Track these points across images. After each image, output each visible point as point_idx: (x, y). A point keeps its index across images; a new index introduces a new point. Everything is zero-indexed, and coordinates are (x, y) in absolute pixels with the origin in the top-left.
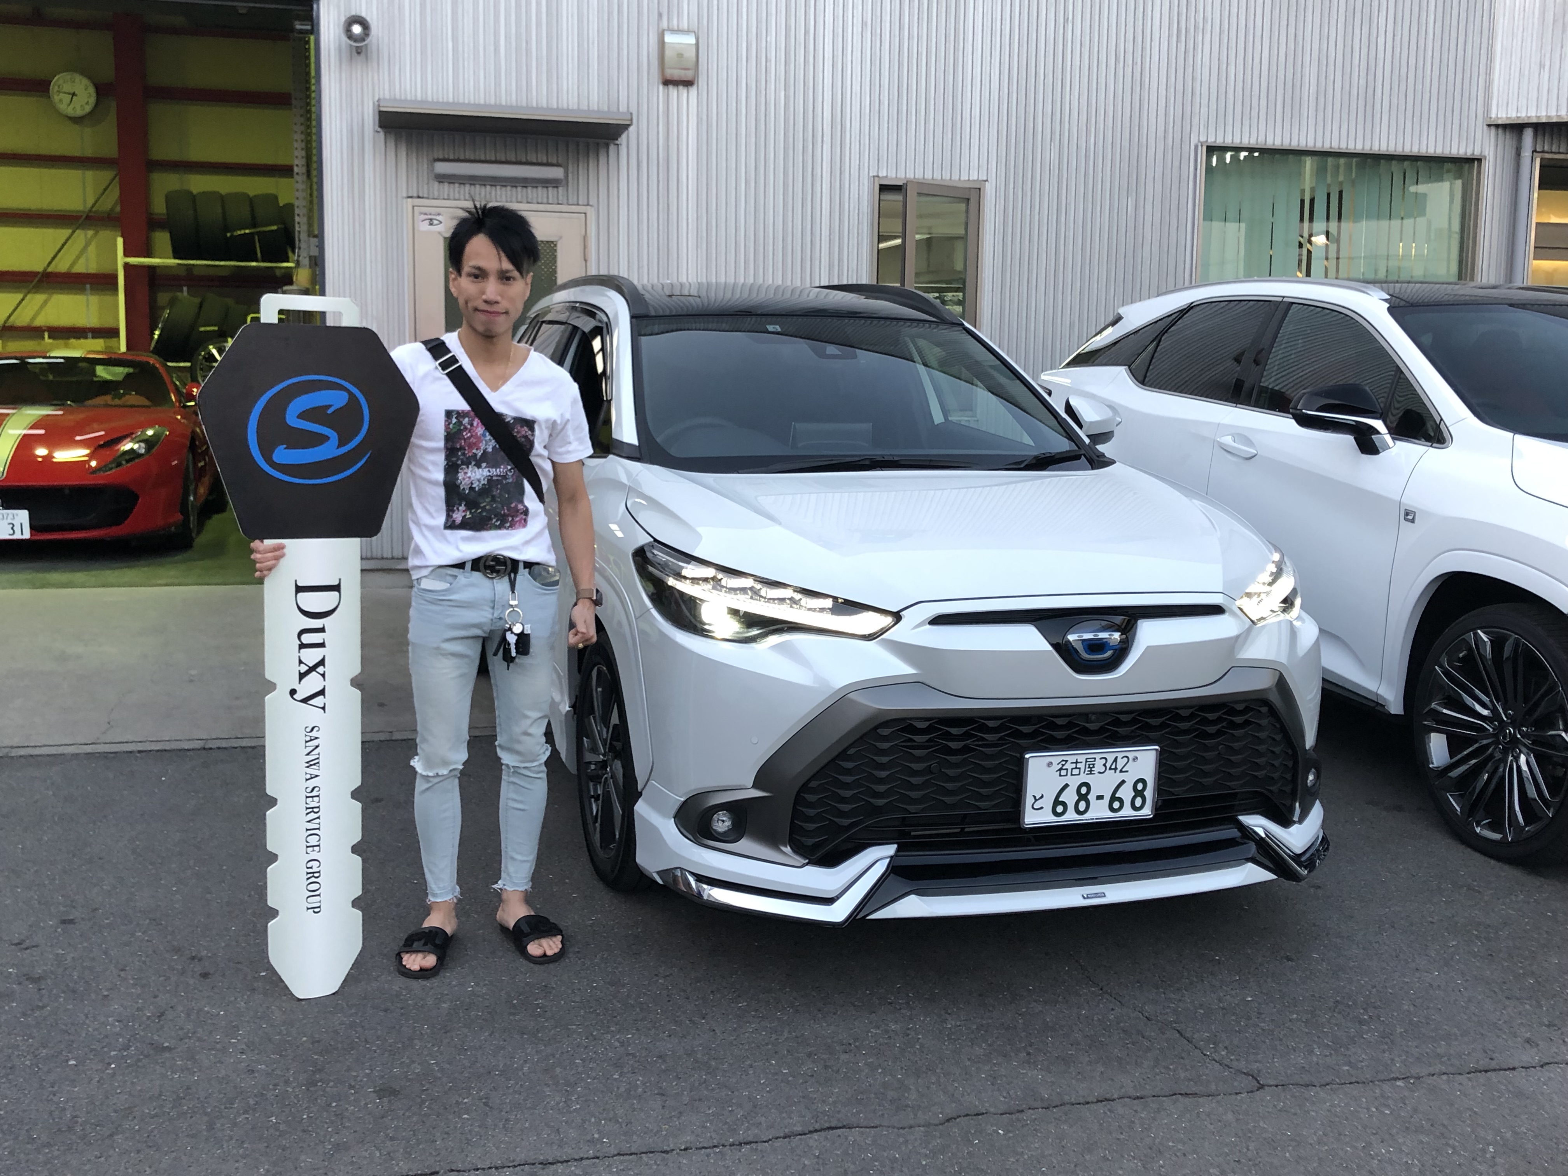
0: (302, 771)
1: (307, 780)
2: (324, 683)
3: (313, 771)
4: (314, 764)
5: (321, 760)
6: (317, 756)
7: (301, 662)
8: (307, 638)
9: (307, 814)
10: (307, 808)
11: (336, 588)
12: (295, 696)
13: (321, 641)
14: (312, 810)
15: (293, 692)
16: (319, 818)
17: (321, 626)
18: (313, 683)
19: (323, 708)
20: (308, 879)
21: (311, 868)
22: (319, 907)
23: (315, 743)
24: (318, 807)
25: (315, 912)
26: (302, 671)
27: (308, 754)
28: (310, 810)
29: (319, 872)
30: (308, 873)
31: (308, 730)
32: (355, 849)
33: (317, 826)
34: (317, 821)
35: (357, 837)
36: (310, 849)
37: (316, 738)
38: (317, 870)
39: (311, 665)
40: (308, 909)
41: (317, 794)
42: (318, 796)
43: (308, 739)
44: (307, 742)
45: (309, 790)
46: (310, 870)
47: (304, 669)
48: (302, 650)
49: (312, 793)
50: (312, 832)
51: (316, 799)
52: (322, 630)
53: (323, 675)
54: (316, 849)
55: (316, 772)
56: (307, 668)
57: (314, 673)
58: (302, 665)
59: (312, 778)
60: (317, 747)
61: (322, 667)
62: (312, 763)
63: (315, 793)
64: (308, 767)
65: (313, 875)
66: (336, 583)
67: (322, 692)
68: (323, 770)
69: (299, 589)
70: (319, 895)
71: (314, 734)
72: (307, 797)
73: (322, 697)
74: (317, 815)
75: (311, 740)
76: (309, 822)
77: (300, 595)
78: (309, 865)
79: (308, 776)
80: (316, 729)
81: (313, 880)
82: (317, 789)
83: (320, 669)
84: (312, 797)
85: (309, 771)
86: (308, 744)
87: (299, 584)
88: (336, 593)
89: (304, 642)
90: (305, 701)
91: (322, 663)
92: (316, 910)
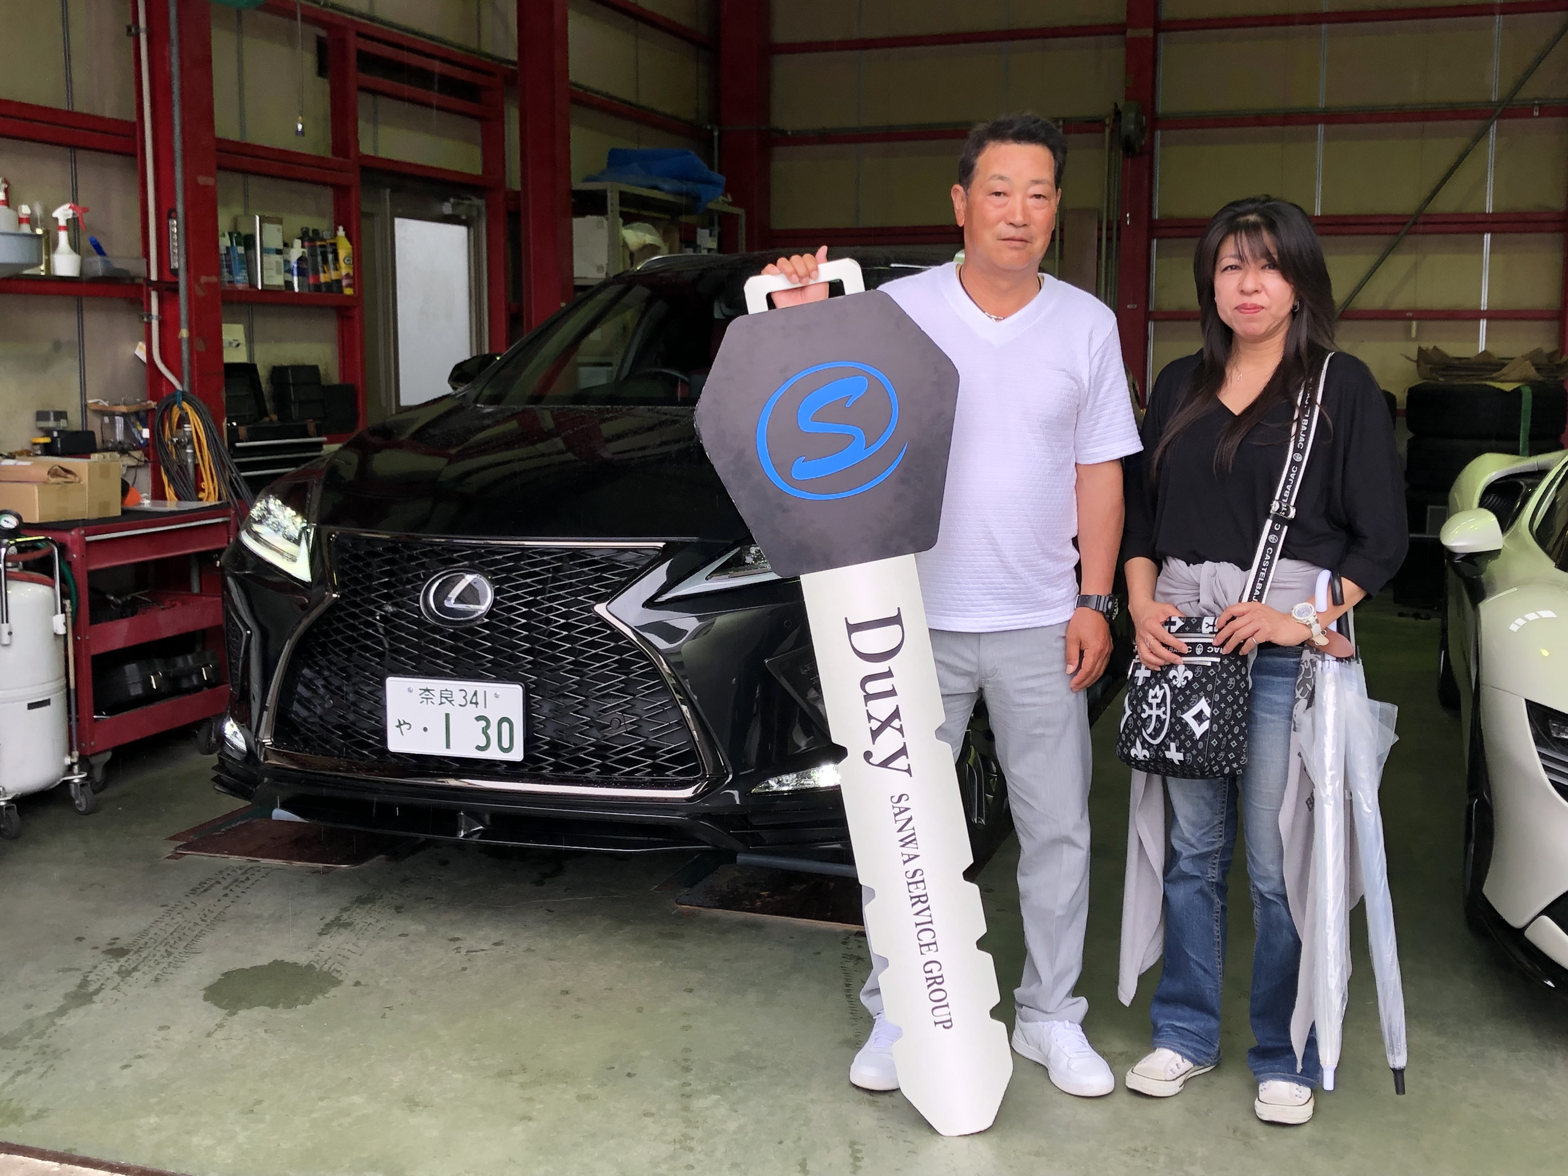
0: (897, 852)
1: (905, 862)
2: (904, 740)
3: (910, 850)
4: (911, 842)
5: (917, 836)
6: (912, 832)
7: (870, 717)
8: (873, 687)
9: (913, 905)
10: (912, 898)
11: (896, 620)
12: (871, 760)
13: (891, 688)
14: (918, 899)
15: (868, 755)
16: (928, 908)
17: (888, 670)
18: (889, 742)
19: (908, 771)
20: (929, 986)
21: (931, 971)
22: (950, 1020)
23: (906, 815)
24: (926, 895)
25: (944, 1027)
26: (874, 729)
27: (900, 830)
28: (917, 899)
29: (941, 976)
30: (927, 979)
31: (895, 799)
32: (982, 944)
33: (929, 919)
34: (927, 912)
35: (982, 929)
36: (924, 949)
37: (907, 809)
38: (939, 974)
39: (883, 720)
40: (936, 1023)
41: (921, 879)
42: (923, 881)
43: (897, 811)
44: (896, 815)
45: (910, 874)
46: (929, 975)
47: (875, 725)
48: (869, 703)
49: (915, 878)
50: (925, 927)
51: (921, 885)
52: (889, 674)
53: (900, 730)
54: (933, 947)
55: (916, 852)
56: (880, 723)
57: (889, 728)
58: (872, 721)
59: (910, 859)
60: (910, 820)
61: (897, 720)
62: (907, 840)
63: (918, 878)
64: (903, 846)
65: (935, 981)
66: (895, 614)
67: (903, 752)
68: (923, 846)
69: (853, 628)
70: (947, 1006)
71: (903, 804)
72: (909, 884)
73: (904, 757)
74: (925, 906)
75: (901, 812)
76: (917, 914)
77: (853, 635)
78: (928, 968)
79: (906, 858)
80: (904, 798)
81: (935, 986)
82: (919, 873)
83: (896, 723)
84: (916, 883)
85: (905, 850)
86: (898, 818)
87: (851, 622)
88: (898, 627)
89: (870, 693)
90: (885, 764)
91: (896, 714)
92: (947, 1024)
